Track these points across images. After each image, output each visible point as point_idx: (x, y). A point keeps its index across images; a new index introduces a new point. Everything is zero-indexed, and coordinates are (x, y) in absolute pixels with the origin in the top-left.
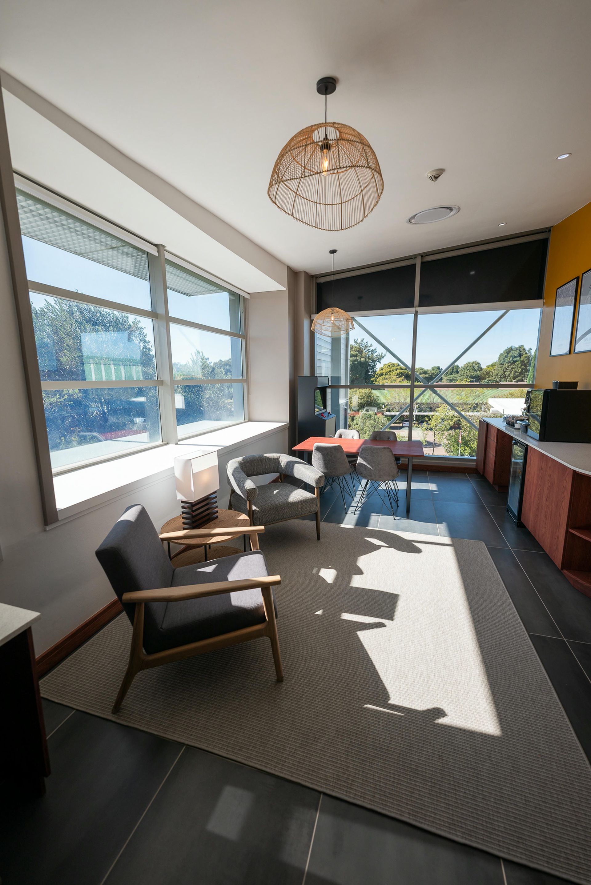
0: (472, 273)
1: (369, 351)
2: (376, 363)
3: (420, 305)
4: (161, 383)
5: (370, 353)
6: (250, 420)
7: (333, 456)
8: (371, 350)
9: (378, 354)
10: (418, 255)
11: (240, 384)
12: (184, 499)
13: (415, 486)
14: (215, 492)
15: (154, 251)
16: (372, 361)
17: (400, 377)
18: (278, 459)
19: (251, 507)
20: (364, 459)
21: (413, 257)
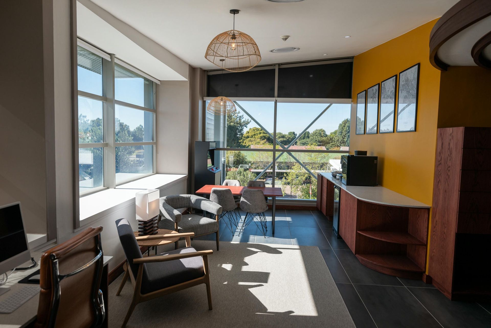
0: (311, 76)
1: (237, 117)
2: (243, 127)
3: (279, 96)
4: (107, 145)
5: (238, 119)
6: (157, 173)
7: (225, 197)
8: (239, 116)
9: (245, 120)
10: (277, 64)
11: (151, 146)
12: (141, 219)
13: (277, 219)
15: (108, 58)
16: (240, 126)
17: (263, 140)
18: (189, 198)
19: (177, 227)
20: (245, 198)
21: (273, 65)
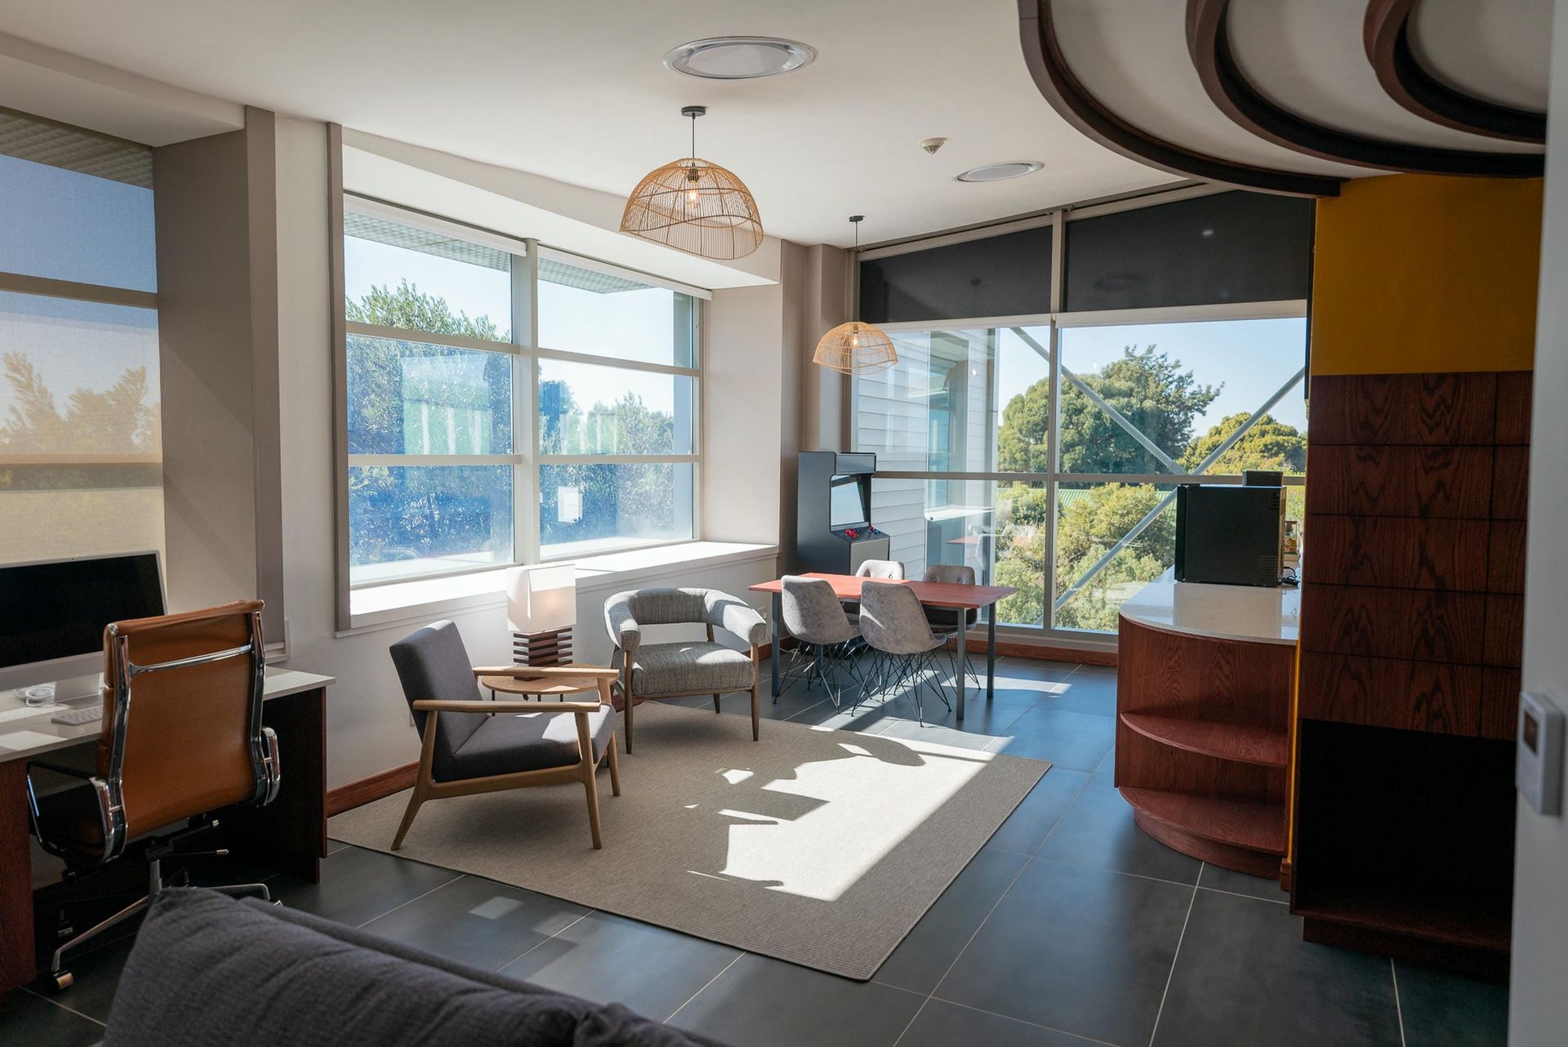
4: (519, 459)
5: (1173, 386)
6: (704, 539)
10: (1056, 208)
11: (690, 464)
12: (517, 630)
14: (570, 630)
15: (519, 250)
16: (1177, 410)
18: (702, 597)
19: (629, 664)
20: (869, 608)
21: (1047, 212)
